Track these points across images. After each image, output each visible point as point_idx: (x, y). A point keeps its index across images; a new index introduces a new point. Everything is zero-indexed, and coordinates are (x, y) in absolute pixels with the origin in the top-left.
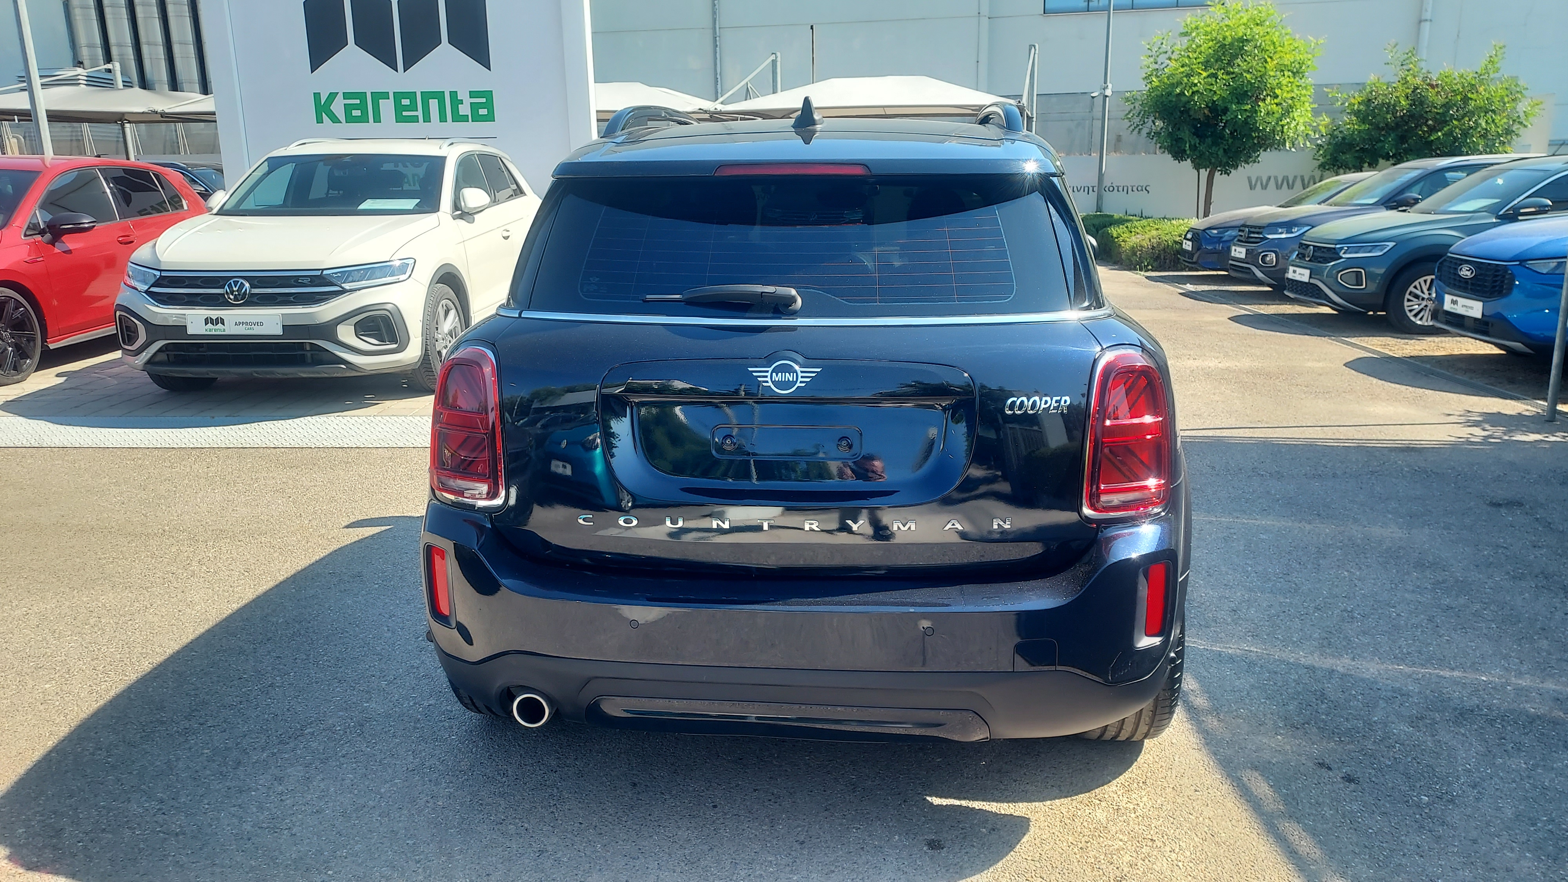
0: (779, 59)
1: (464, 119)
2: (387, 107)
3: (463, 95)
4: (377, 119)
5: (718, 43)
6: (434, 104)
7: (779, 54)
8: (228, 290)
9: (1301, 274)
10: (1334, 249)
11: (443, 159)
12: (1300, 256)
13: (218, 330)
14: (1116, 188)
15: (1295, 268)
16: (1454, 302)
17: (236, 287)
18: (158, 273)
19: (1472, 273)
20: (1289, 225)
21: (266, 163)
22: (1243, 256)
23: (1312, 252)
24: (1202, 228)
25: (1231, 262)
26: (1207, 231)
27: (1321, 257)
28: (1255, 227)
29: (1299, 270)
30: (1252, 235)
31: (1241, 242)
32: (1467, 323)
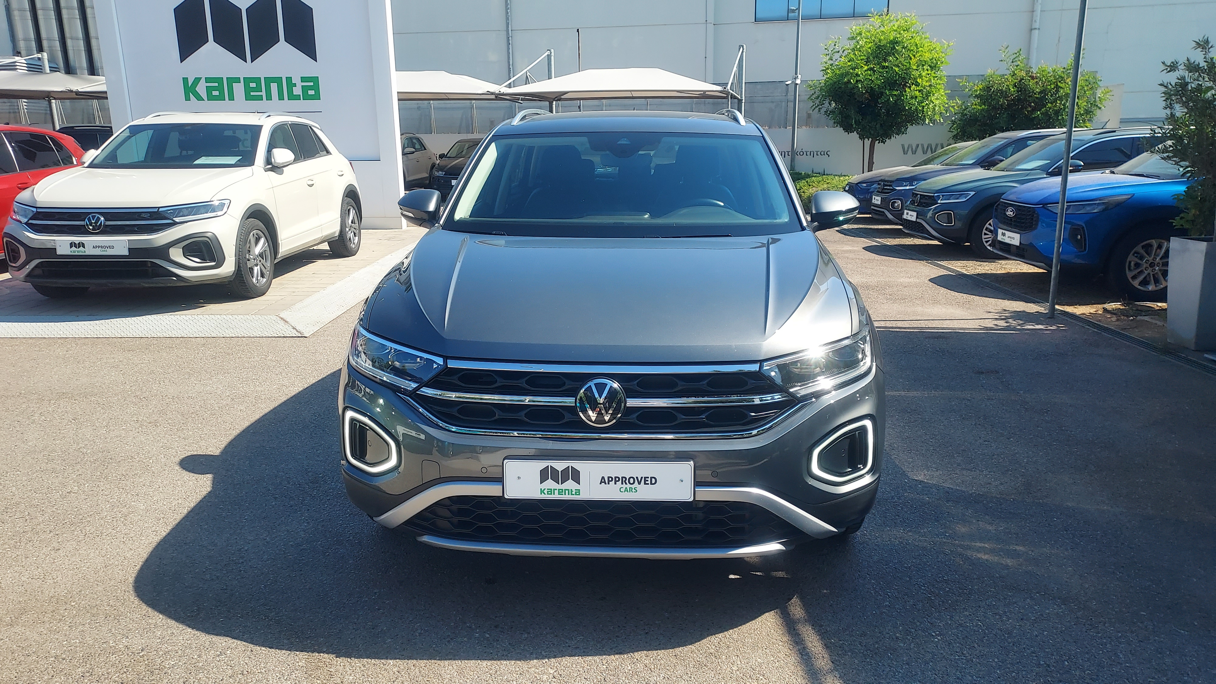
0: (553, 54)
1: (297, 98)
2: (239, 89)
3: (296, 80)
4: (232, 98)
5: (510, 42)
6: (274, 86)
7: (552, 51)
8: (88, 223)
9: (911, 216)
10: (933, 196)
11: (260, 127)
12: (912, 202)
13: (80, 251)
14: (805, 153)
15: (908, 211)
16: (1004, 234)
17: (93, 220)
18: (34, 210)
19: (1014, 213)
20: (911, 180)
21: (128, 130)
22: (879, 203)
23: (919, 199)
24: (856, 183)
25: (872, 207)
26: (859, 185)
27: (924, 203)
28: (888, 181)
29: (910, 213)
30: (886, 187)
31: (881, 192)
32: (1012, 249)
